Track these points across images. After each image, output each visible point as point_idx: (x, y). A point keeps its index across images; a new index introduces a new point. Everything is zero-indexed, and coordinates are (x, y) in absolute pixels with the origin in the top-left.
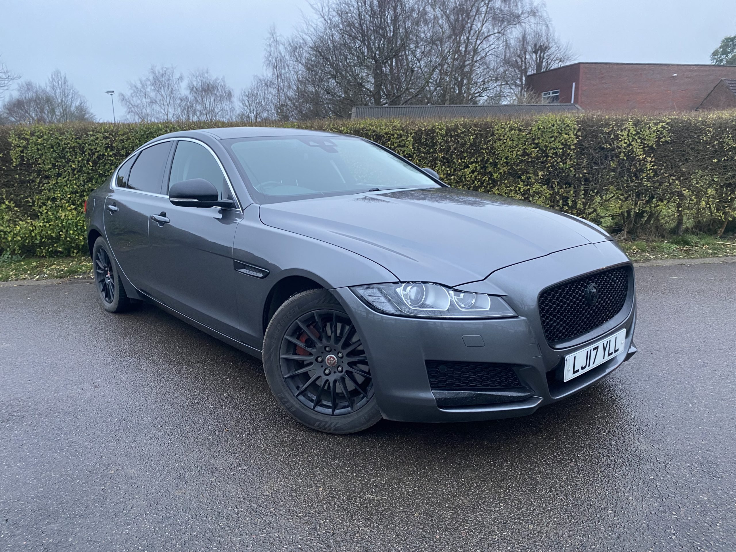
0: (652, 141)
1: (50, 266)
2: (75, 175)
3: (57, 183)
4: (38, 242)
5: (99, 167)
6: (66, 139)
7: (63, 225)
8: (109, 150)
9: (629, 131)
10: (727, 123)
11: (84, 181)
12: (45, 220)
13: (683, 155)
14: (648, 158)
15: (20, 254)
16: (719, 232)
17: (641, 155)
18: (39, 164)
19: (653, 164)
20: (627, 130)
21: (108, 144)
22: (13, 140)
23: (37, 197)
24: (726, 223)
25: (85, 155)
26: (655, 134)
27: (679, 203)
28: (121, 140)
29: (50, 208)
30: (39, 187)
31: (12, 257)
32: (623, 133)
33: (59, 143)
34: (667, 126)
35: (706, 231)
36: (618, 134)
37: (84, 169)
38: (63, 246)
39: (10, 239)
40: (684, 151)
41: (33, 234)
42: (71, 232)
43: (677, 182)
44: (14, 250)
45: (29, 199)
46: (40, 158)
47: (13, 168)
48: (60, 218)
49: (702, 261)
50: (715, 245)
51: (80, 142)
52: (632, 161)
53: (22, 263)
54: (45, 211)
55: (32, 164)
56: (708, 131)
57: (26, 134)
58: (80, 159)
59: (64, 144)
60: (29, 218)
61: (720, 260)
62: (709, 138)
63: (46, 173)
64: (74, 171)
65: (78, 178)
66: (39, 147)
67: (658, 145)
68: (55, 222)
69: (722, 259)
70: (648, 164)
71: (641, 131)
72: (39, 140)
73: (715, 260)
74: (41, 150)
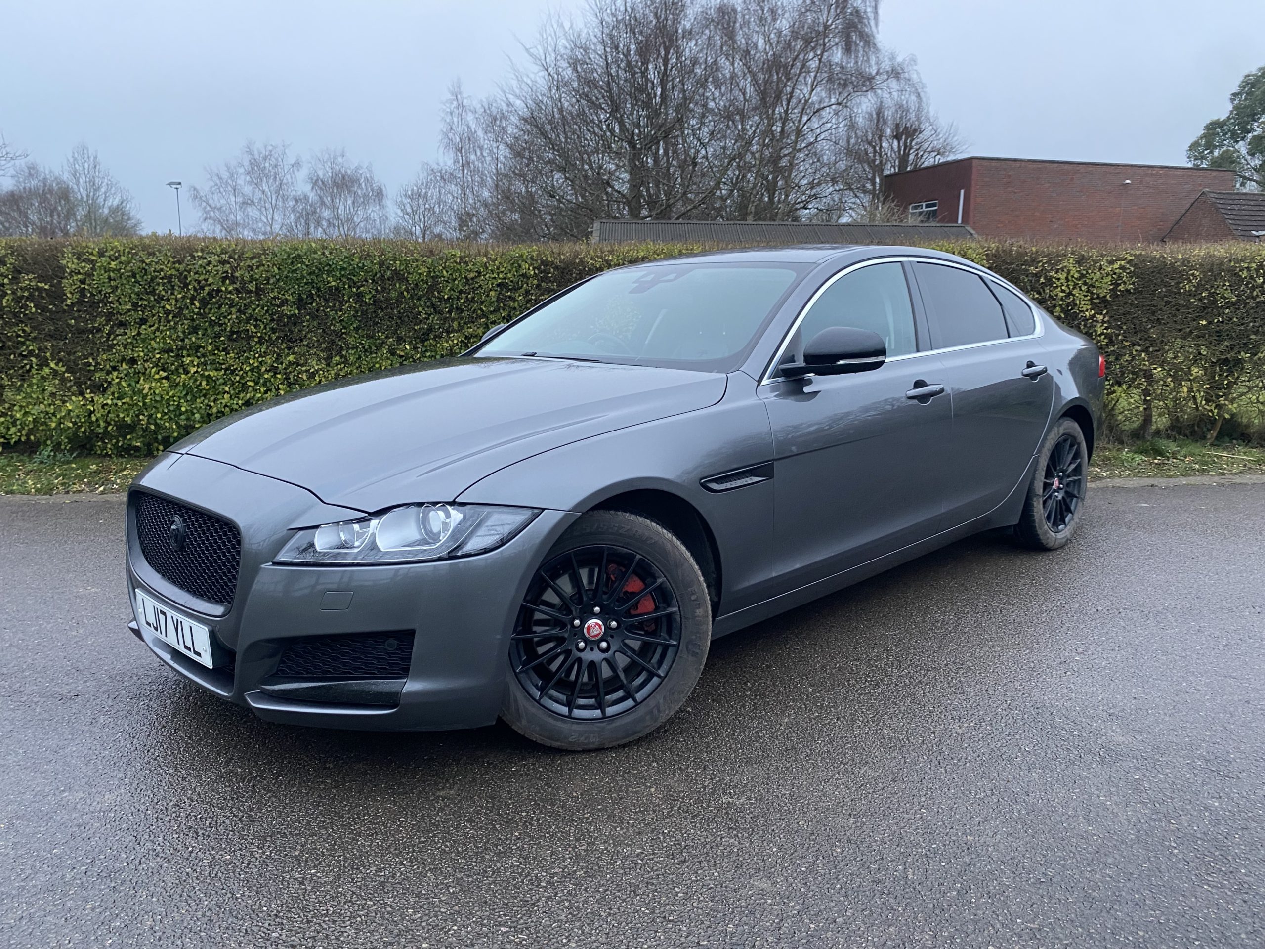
0: (1104, 289)
1: (121, 471)
2: (169, 322)
3: (139, 334)
4: (101, 431)
5: (211, 309)
6: (156, 263)
7: (144, 404)
8: (227, 282)
9: (1069, 272)
10: (1222, 264)
11: (184, 332)
12: (116, 395)
13: (1153, 313)
14: (1098, 316)
15: (68, 451)
16: (1209, 437)
17: (1087, 310)
18: (111, 302)
19: (1106, 325)
20: (1065, 270)
21: (227, 272)
22: (69, 263)
23: (105, 357)
24: (1219, 424)
25: (188, 289)
26: (1110, 278)
27: (1146, 389)
28: (249, 266)
29: (126, 375)
30: (108, 339)
31: (55, 456)
32: (1060, 276)
33: (146, 270)
34: (1128, 266)
35: (1189, 434)
36: (1052, 277)
37: (186, 312)
38: (141, 440)
39: (53, 425)
40: (1154, 306)
41: (94, 418)
42: (159, 415)
43: (1143, 355)
44: (59, 444)
45: (91, 361)
46: (112, 292)
47: (66, 308)
48: (140, 391)
49: (1184, 481)
50: (1203, 456)
51: (182, 267)
52: (1074, 320)
53: (74, 465)
54: (118, 380)
55: (98, 303)
56: (1193, 275)
57: (92, 254)
58: (179, 296)
59: (154, 271)
60: (88, 391)
61: (1211, 480)
62: (1194, 286)
63: (122, 318)
64: (167, 316)
65: (175, 328)
66: (112, 274)
67: (1115, 296)
68: (132, 398)
69: (1216, 479)
70: (1099, 325)
71: (1087, 273)
72: (113, 263)
73: (1206, 480)
74: (114, 280)
